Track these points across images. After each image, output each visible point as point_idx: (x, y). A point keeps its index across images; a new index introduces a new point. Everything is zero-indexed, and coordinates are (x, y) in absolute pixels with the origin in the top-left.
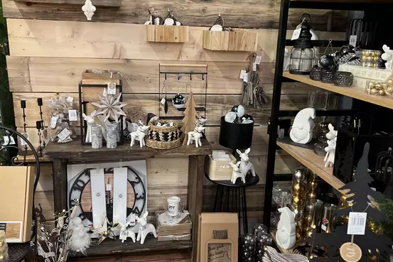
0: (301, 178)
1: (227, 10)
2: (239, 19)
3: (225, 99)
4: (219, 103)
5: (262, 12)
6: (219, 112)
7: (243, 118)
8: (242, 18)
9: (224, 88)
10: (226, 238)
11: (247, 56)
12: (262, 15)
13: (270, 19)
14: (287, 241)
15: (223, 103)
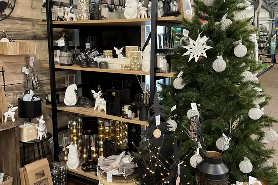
0: (76, 125)
1: (8, 28)
2: (16, 34)
3: (14, 87)
4: (10, 91)
5: (28, 30)
6: (12, 97)
7: (34, 97)
8: (18, 33)
9: (12, 80)
10: (44, 175)
11: (24, 58)
12: (29, 31)
13: (33, 34)
14: (76, 164)
15: (13, 91)
